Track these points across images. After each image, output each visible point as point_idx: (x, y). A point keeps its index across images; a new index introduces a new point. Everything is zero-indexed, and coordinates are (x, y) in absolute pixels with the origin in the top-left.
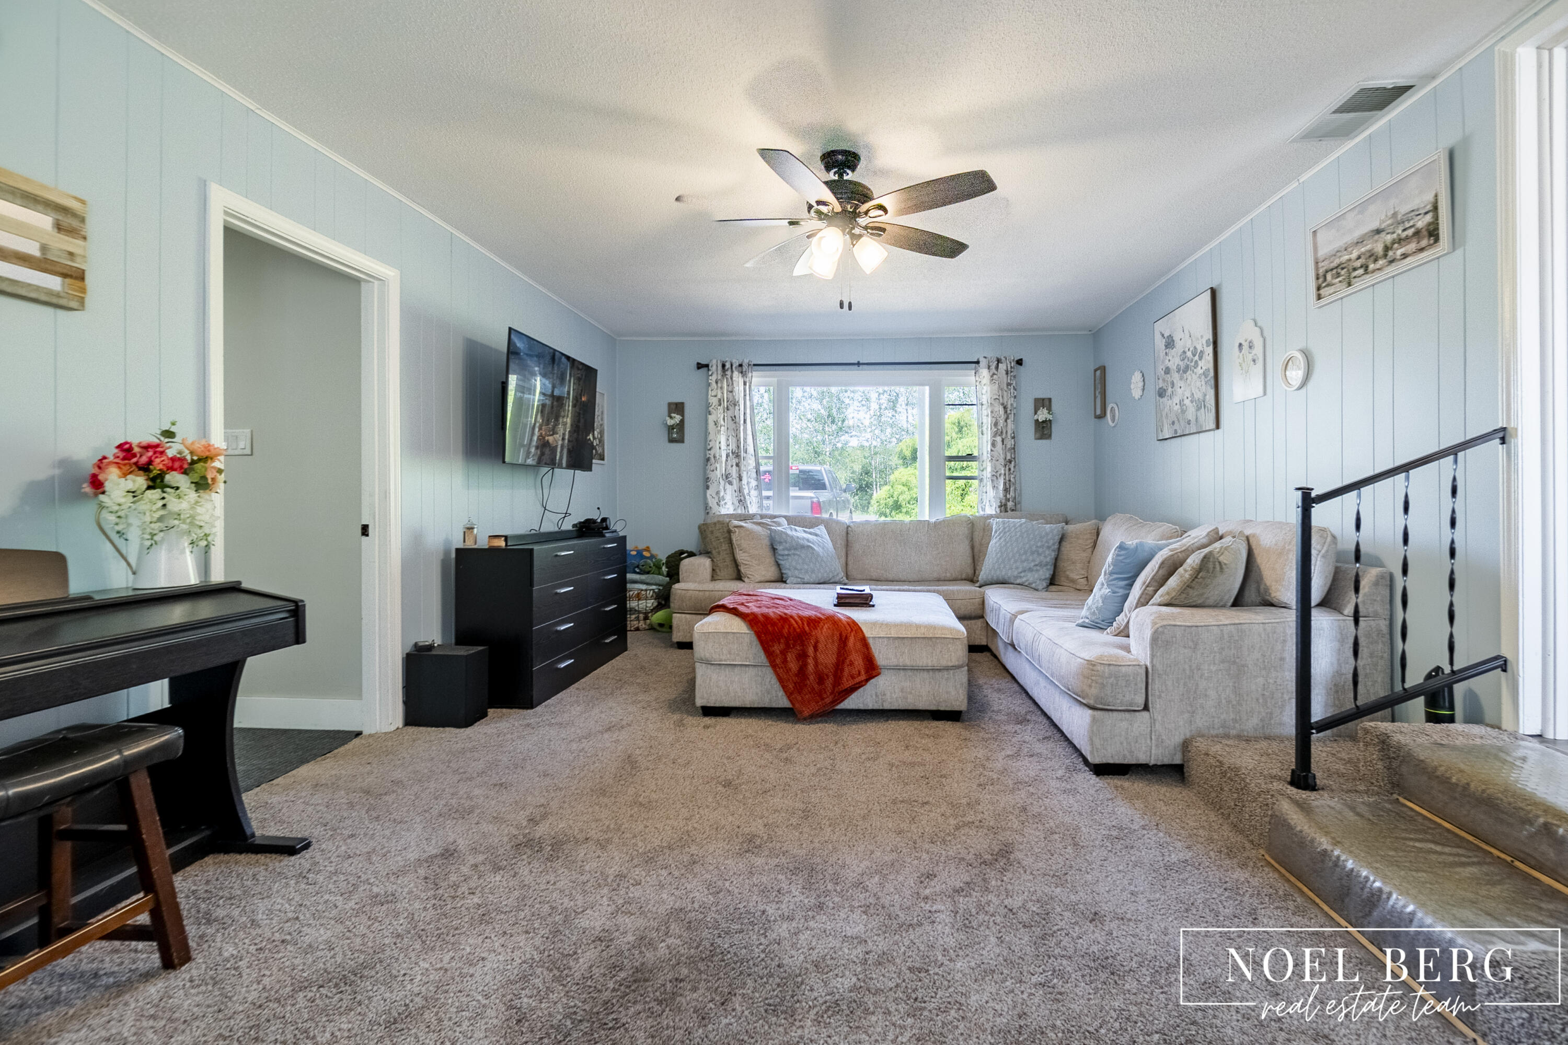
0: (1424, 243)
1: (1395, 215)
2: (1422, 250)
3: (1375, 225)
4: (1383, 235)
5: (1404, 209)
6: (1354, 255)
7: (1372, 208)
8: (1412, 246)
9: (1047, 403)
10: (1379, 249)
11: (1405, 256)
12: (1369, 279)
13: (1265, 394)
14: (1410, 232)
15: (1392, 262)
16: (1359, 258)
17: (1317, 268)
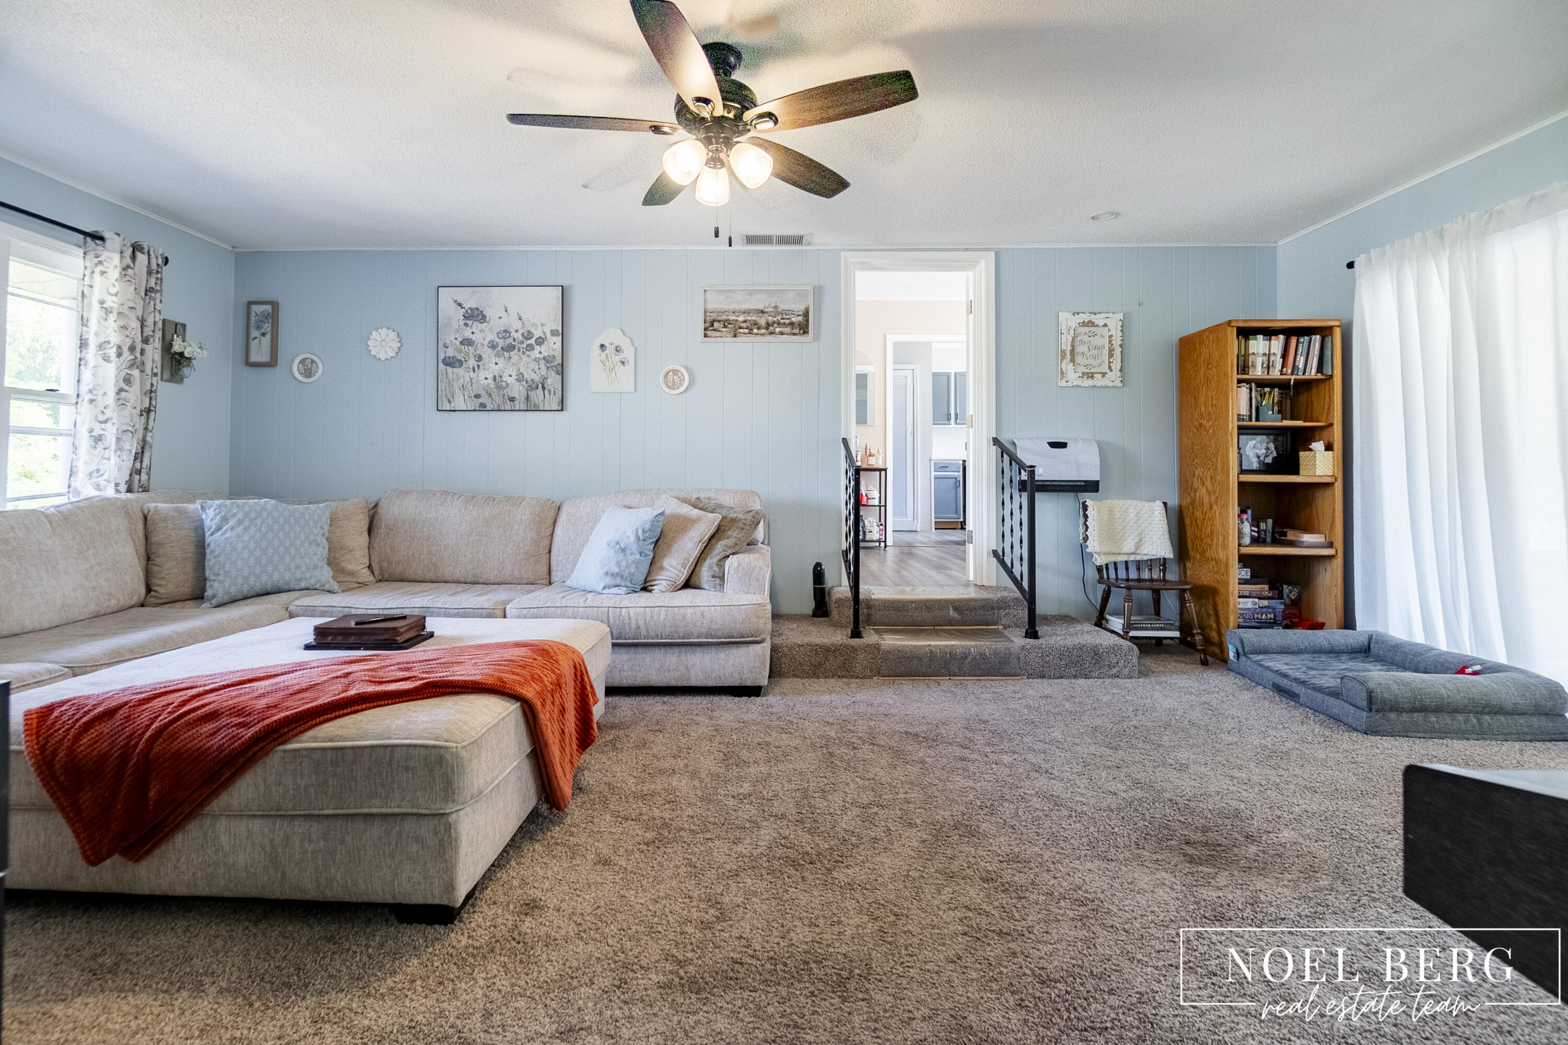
0: (796, 331)
1: (776, 307)
2: (794, 334)
3: (761, 307)
4: (766, 315)
5: (782, 307)
6: (741, 318)
7: (758, 296)
8: (788, 330)
9: (180, 329)
10: (762, 322)
11: (782, 333)
12: (751, 338)
13: (636, 390)
14: (787, 321)
15: (771, 333)
16: (745, 322)
17: (705, 316)
